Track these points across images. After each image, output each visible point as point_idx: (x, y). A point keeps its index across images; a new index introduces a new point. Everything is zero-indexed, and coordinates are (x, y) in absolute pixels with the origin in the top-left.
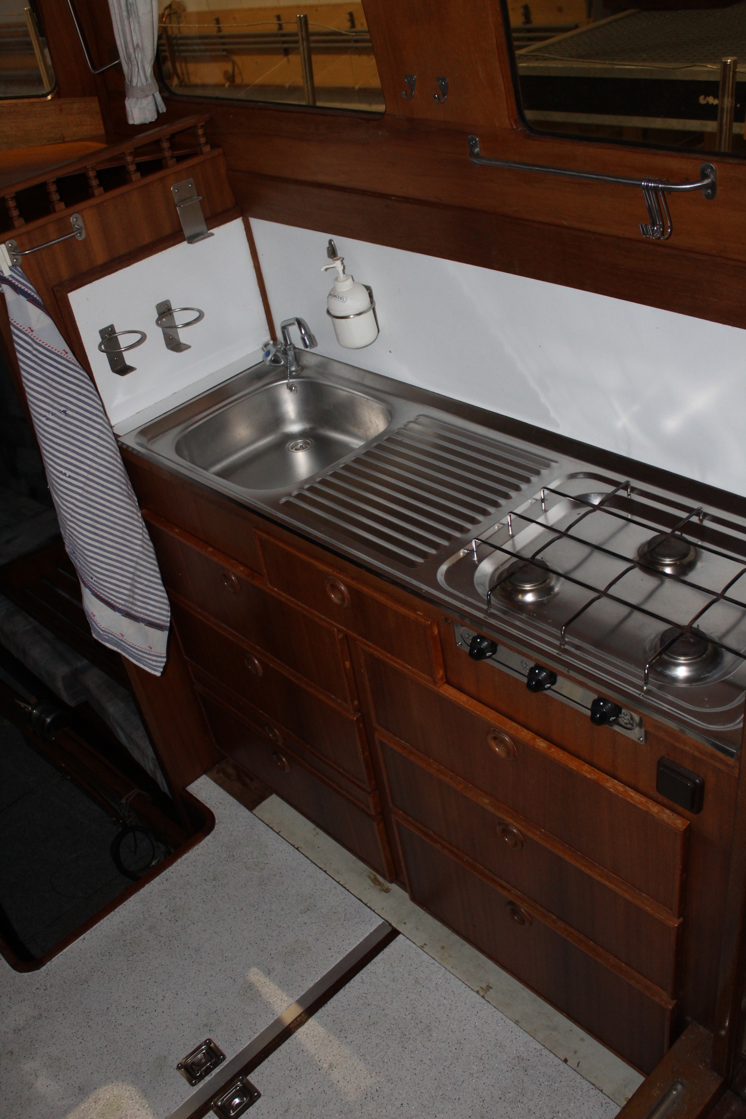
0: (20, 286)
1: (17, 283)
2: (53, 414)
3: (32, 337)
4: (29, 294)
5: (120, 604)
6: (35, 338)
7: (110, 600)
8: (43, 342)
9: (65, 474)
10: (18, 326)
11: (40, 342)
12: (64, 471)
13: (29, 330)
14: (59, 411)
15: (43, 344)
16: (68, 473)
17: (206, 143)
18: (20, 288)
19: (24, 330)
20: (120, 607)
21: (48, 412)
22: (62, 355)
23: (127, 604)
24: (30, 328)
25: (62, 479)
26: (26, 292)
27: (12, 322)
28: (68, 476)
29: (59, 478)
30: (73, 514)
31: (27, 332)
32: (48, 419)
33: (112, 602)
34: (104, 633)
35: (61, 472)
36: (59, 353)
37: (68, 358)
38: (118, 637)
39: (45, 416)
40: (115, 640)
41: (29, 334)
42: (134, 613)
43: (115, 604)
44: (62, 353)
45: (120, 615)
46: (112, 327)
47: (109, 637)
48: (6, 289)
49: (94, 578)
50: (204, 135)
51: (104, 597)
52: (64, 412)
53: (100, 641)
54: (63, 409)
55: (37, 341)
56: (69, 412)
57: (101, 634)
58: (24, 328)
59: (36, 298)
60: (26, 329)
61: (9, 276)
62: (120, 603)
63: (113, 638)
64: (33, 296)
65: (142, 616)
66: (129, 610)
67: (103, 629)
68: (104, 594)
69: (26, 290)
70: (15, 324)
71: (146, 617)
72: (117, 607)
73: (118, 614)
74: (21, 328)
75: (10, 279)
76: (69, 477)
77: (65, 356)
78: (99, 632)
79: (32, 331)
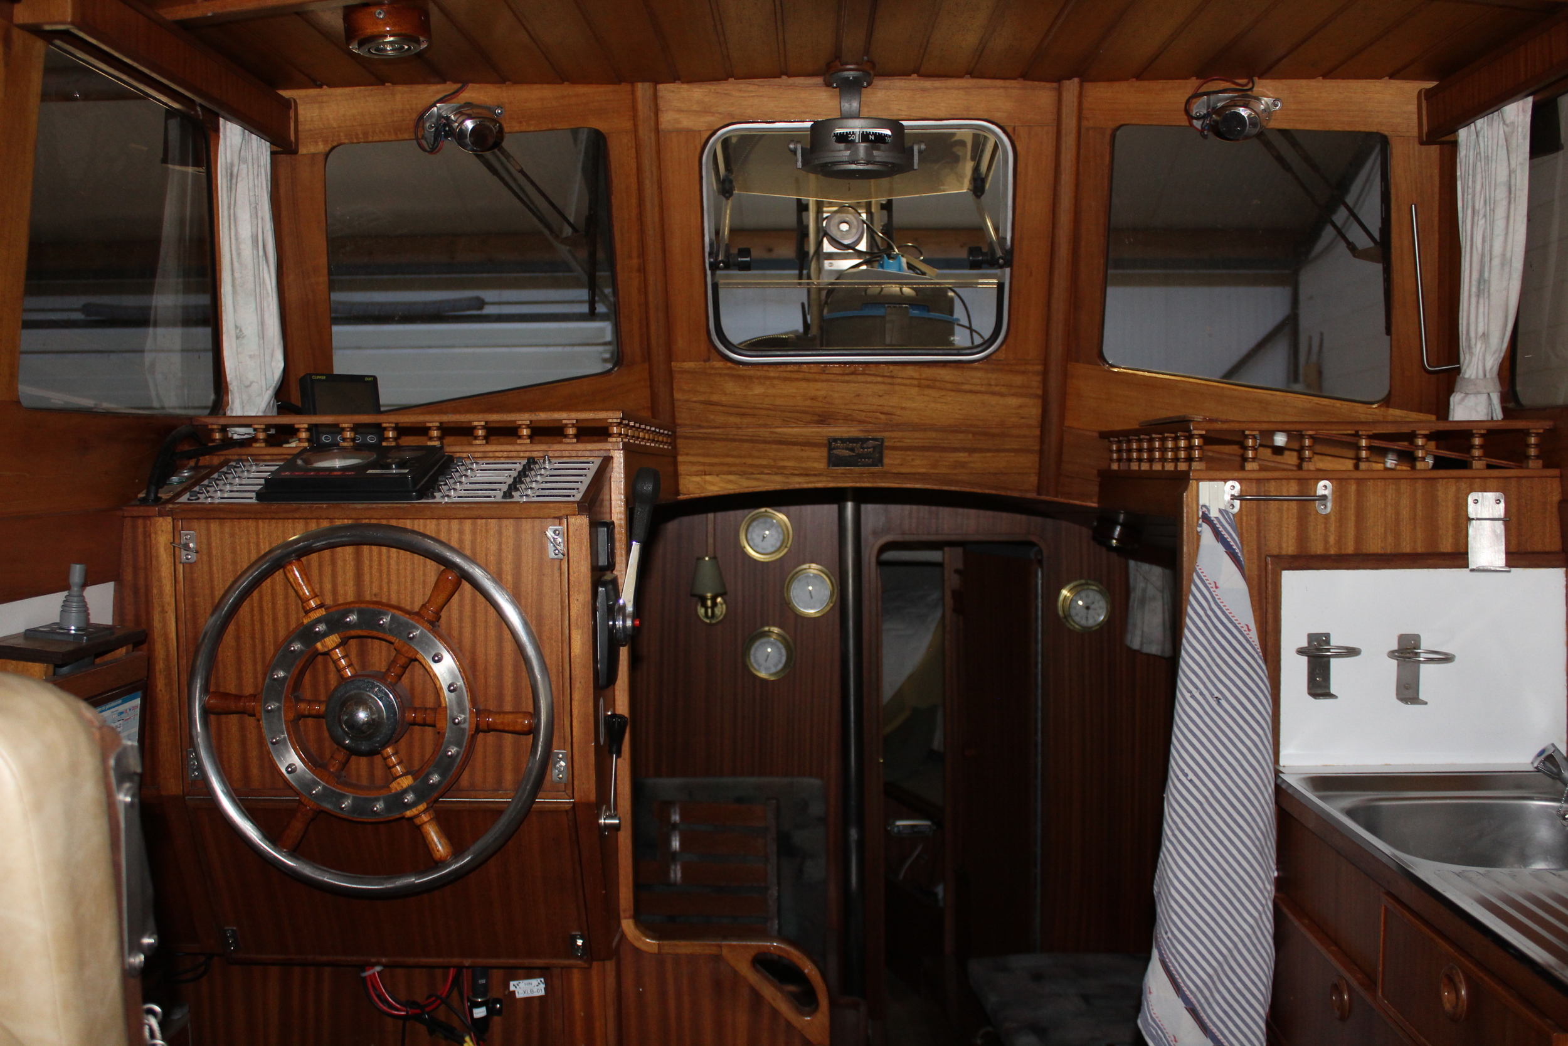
0: (1224, 533)
1: (1221, 529)
2: (1201, 694)
3: (1214, 594)
4: (1231, 546)
5: (1188, 987)
6: (1216, 597)
7: (1177, 977)
8: (1225, 606)
9: (1186, 775)
10: (1202, 575)
11: (1221, 605)
12: (1187, 770)
13: (1213, 585)
14: (1212, 695)
15: (1224, 608)
16: (1191, 776)
17: (1537, 457)
18: (1223, 535)
19: (1207, 582)
20: (1188, 993)
21: (1197, 688)
22: (1242, 629)
23: (1199, 996)
24: (1215, 583)
25: (1180, 780)
26: (1229, 542)
27: (1197, 568)
28: (1189, 778)
29: (1177, 777)
30: (1177, 832)
31: (1209, 586)
32: (1193, 696)
33: (1180, 981)
34: (1153, 1024)
35: (1182, 771)
36: (1239, 626)
37: (1248, 636)
38: (1169, 1039)
39: (1190, 692)
40: (1164, 1043)
41: (1212, 589)
42: (1202, 1014)
43: (1182, 985)
44: (1242, 627)
45: (1183, 1005)
46: (1327, 636)
47: (1157, 1032)
48: (1206, 532)
49: (1169, 935)
50: (1537, 445)
51: (1172, 968)
52: (1218, 699)
53: (1144, 1033)
54: (1217, 694)
55: (1218, 601)
56: (1223, 702)
57: (1149, 1024)
58: (1207, 580)
59: (1237, 553)
60: (1210, 579)
61: (1216, 518)
62: (1188, 985)
63: (1161, 1039)
64: (1234, 550)
65: (1215, 1030)
66: (1199, 1008)
67: (1154, 1016)
68: (1174, 965)
69: (1229, 540)
70: (1199, 571)
71: (1220, 1037)
72: (1183, 991)
73: (1180, 1004)
74: (1204, 578)
75: (1216, 522)
76: (1191, 781)
77: (1245, 633)
78: (1147, 1019)
79: (1217, 587)
